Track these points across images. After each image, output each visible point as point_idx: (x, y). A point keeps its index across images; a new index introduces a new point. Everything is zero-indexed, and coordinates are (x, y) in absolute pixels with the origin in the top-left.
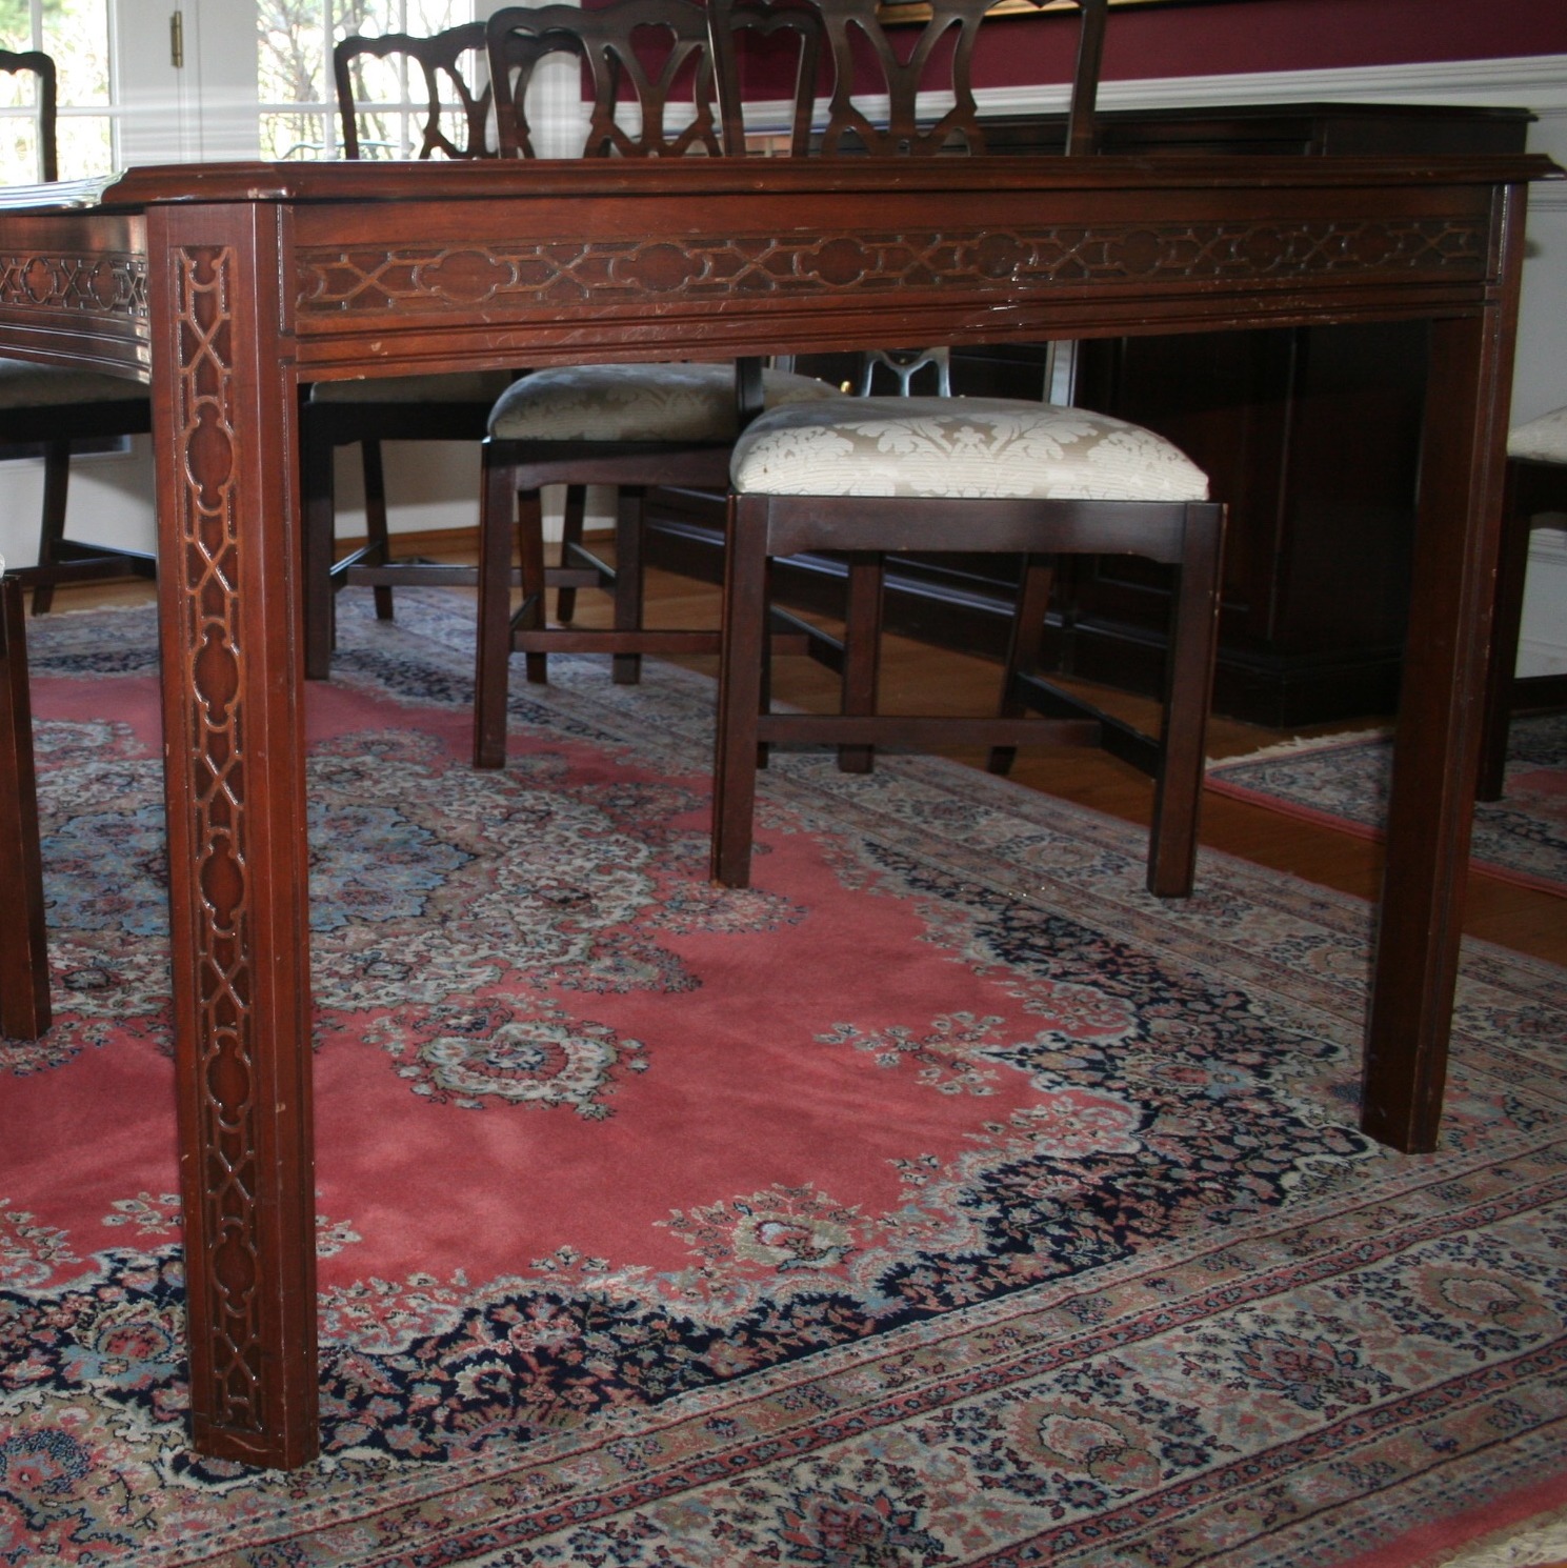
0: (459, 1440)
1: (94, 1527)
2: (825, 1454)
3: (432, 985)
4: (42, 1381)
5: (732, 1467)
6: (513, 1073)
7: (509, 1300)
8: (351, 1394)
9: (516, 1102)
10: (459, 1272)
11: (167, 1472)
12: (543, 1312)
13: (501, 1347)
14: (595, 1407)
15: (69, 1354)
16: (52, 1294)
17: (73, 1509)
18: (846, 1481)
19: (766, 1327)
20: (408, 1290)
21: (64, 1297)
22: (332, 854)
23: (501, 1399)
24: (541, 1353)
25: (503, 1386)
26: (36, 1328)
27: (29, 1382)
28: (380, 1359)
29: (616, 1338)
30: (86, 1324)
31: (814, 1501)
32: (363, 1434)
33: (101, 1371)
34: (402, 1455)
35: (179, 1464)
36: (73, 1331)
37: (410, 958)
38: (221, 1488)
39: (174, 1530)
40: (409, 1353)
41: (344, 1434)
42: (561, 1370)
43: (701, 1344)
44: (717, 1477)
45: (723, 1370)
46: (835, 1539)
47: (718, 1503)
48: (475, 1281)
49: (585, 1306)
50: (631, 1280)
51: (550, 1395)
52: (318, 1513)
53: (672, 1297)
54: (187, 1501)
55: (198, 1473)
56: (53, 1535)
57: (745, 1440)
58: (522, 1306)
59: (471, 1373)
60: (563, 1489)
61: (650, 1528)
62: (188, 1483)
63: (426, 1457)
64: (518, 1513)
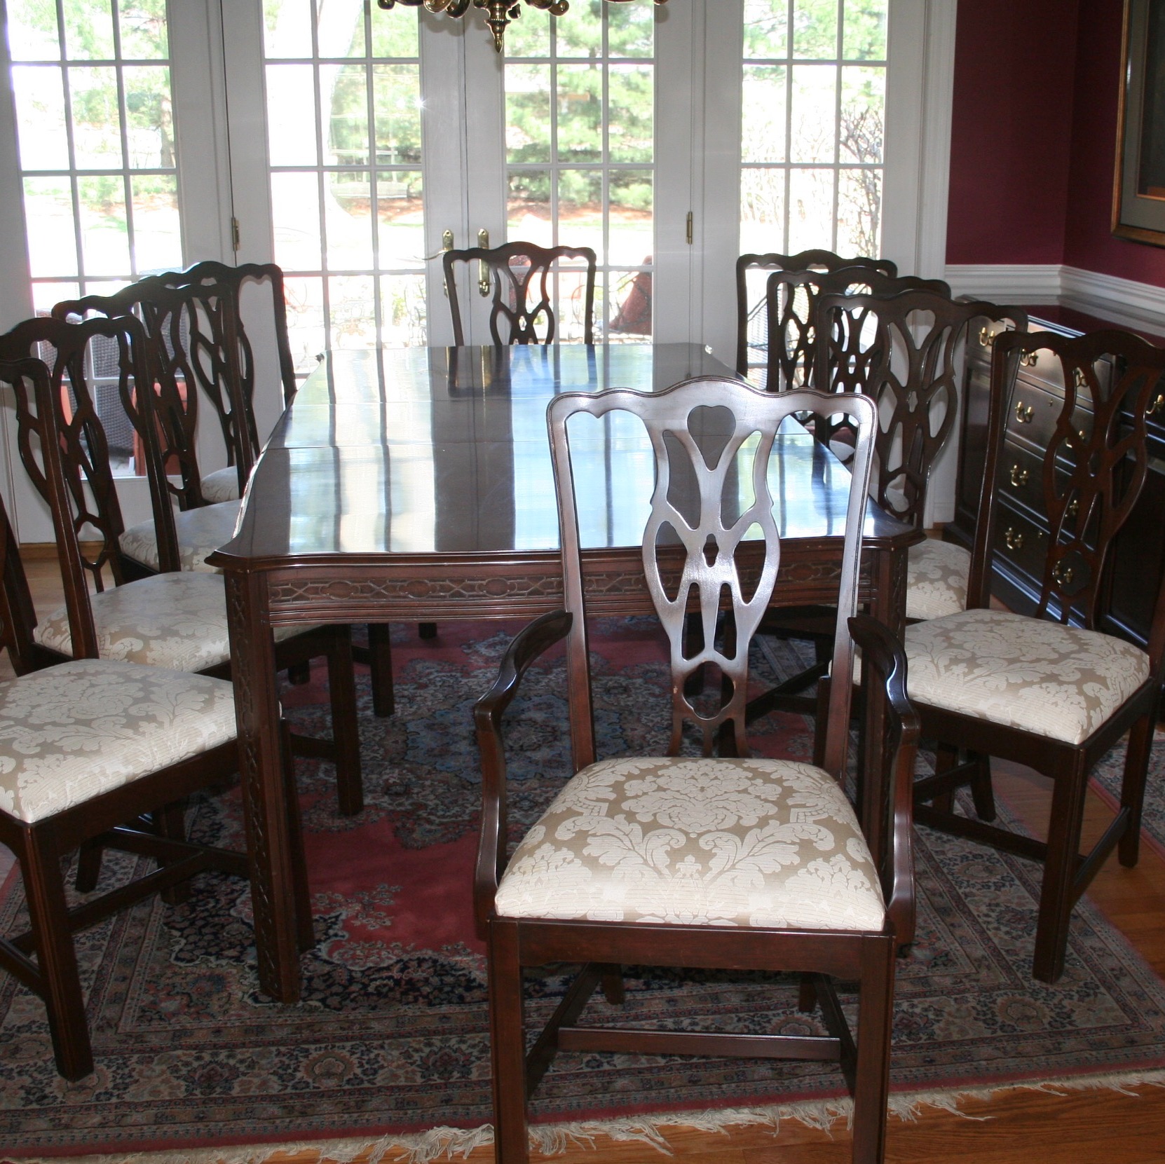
0: (353, 1005)
1: (208, 1010)
2: (468, 1035)
4: (231, 958)
5: (427, 1034)
7: (418, 959)
8: (329, 982)
10: (412, 945)
11: (246, 996)
12: (425, 966)
13: (397, 975)
14: (408, 1003)
15: (249, 950)
17: (205, 1002)
18: (464, 1047)
20: (388, 947)
23: (379, 993)
24: (410, 980)
25: (385, 990)
26: (247, 938)
27: (228, 957)
28: (351, 971)
29: (442, 980)
31: (447, 1050)
32: (321, 996)
35: (253, 994)
38: (257, 1005)
39: (232, 1015)
40: (363, 972)
41: (316, 995)
42: (412, 985)
43: (469, 988)
44: (423, 1035)
45: (468, 999)
46: (438, 1064)
47: (414, 1045)
48: (415, 949)
49: (442, 965)
50: (472, 960)
51: (398, 995)
52: (280, 1020)
53: (478, 969)
54: (244, 1006)
55: (256, 1000)
56: (192, 1010)
57: (446, 1026)
58: (420, 961)
59: (378, 983)
60: (368, 1028)
61: (382, 1047)
62: (250, 1001)
63: (335, 1009)
64: (344, 1033)
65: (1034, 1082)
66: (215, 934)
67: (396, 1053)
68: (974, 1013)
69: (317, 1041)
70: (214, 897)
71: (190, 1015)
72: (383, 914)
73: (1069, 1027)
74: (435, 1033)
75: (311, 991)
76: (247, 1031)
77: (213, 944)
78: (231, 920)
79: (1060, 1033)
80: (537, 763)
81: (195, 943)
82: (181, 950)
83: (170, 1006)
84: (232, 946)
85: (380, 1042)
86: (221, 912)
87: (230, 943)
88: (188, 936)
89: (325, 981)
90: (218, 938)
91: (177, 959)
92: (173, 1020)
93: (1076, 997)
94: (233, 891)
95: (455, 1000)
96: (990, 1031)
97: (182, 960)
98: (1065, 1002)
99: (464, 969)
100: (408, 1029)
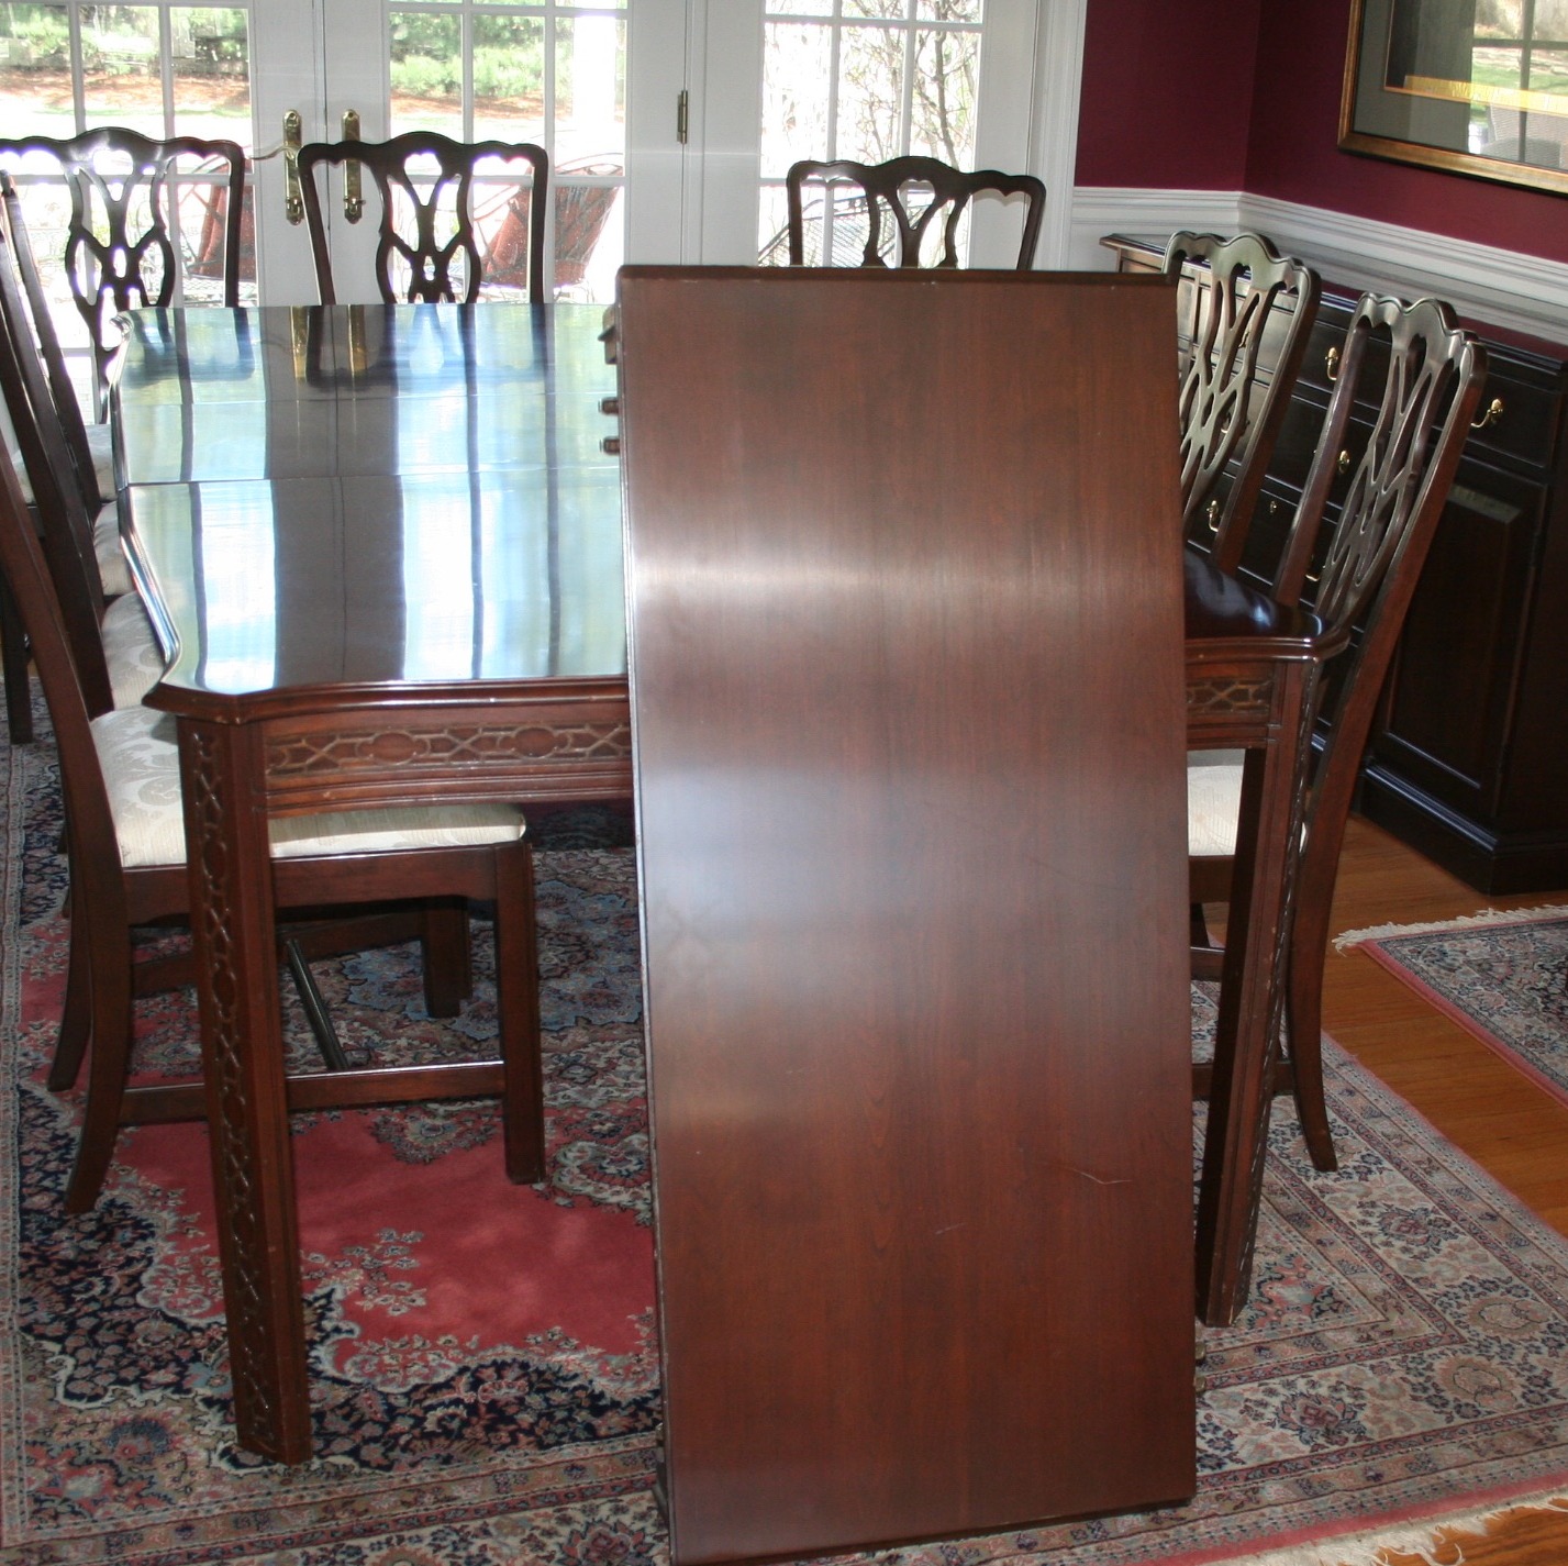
0: (408, 1457)
1: (155, 1489)
2: (626, 1498)
3: (603, 1090)
4: (166, 1386)
5: (560, 1500)
6: (611, 1179)
7: (494, 1363)
8: (354, 1419)
9: (597, 1204)
10: (475, 1338)
11: (215, 1457)
12: (510, 1375)
13: (468, 1397)
14: (503, 1447)
15: (194, 1368)
16: (202, 1323)
17: (146, 1475)
18: (626, 1519)
19: (651, 1405)
20: (435, 1347)
21: (209, 1326)
22: (601, 953)
23: (447, 1433)
24: (493, 1405)
25: (455, 1424)
26: (182, 1347)
27: (159, 1385)
28: (386, 1396)
29: (547, 1400)
30: (211, 1350)
31: (599, 1528)
32: (348, 1445)
33: (208, 1383)
34: (364, 1464)
35: (226, 1453)
36: (203, 1352)
37: (601, 1064)
38: (241, 1472)
39: (201, 1496)
40: (407, 1395)
41: (338, 1445)
42: (498, 1415)
43: (598, 1411)
44: (550, 1504)
45: (603, 1431)
46: (593, 1555)
47: (538, 1522)
48: (482, 1346)
49: (540, 1373)
50: (587, 1358)
51: (481, 1435)
52: (291, 1496)
53: (603, 1374)
54: (217, 1477)
55: (235, 1462)
56: (127, 1491)
57: (583, 1483)
58: (500, 1367)
59: (439, 1412)
60: (449, 1499)
61: (486, 1533)
62: (224, 1466)
63: (380, 1467)
64: (411, 1511)
65: (1538, 1498)
66: (122, 1343)
67: (513, 1541)
68: (1407, 1387)
69: (368, 1532)
70: (98, 1274)
71: (126, 1500)
72: (407, 1286)
73: (1554, 1401)
74: (568, 1497)
75: (329, 1438)
76: (239, 1522)
77: (125, 1362)
78: (142, 1314)
79: (1544, 1412)
80: (572, 1000)
81: (92, 1363)
82: (71, 1379)
83: (84, 1486)
84: (160, 1365)
85: (479, 1523)
86: (120, 1302)
87: (156, 1359)
88: (76, 1349)
89: (347, 1417)
90: (130, 1351)
91: (69, 1395)
92: (99, 1513)
93: (1545, 1350)
94: (130, 1261)
95: (581, 1434)
96: (1444, 1417)
97: (80, 1397)
98: (1533, 1359)
99: (576, 1376)
100: (519, 1494)
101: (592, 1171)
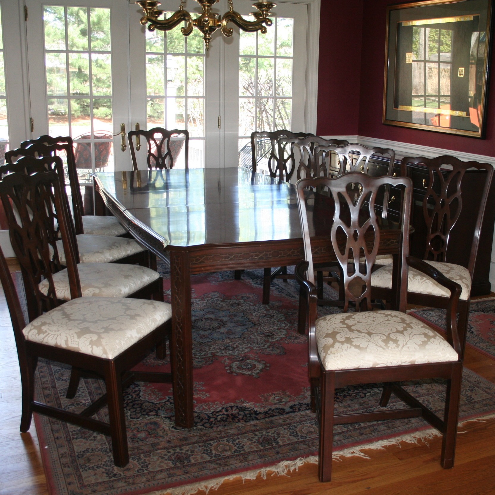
0: (215, 426)
1: (159, 435)
2: (268, 430)
3: (237, 352)
4: (154, 415)
5: (254, 431)
6: (245, 369)
7: (230, 406)
8: (201, 419)
9: (243, 374)
10: (224, 402)
11: (171, 428)
12: (234, 408)
13: (226, 413)
14: (237, 422)
15: (159, 411)
16: (158, 402)
17: (156, 432)
18: (270, 434)
19: (269, 412)
20: (215, 404)
21: (160, 403)
22: (227, 323)
23: (223, 421)
24: (232, 415)
25: (224, 419)
26: (155, 407)
28: (207, 414)
29: (244, 413)
30: (162, 407)
31: (264, 436)
32: (201, 424)
33: (164, 414)
34: (206, 427)
35: (173, 427)
36: (160, 408)
37: (235, 346)
38: (178, 430)
39: (170, 435)
40: (211, 413)
41: (198, 424)
42: (234, 417)
43: (257, 414)
44: (251, 432)
45: (259, 418)
46: (264, 441)
47: (250, 436)
48: (226, 403)
49: (241, 408)
50: (251, 404)
51: (231, 420)
52: (191, 434)
53: (256, 407)
54: (173, 432)
55: (175, 429)
56: (152, 436)
57: (258, 428)
58: (232, 407)
59: (220, 417)
60: (228, 433)
61: (238, 438)
62: (173, 429)
63: (209, 428)
64: (220, 436)
65: (473, 419)
66: (140, 407)
67: (245, 440)
68: (440, 400)
69: (211, 440)
70: (129, 394)
71: (153, 437)
72: (204, 393)
73: (473, 401)
74: (255, 431)
75: (196, 423)
76: (181, 440)
77: (142, 411)
78: (143, 401)
79: (471, 403)
80: (223, 333)
81: (135, 412)
82: (131, 415)
83: (142, 435)
84: (151, 411)
85: (236, 437)
86: (137, 399)
87: (149, 410)
88: (130, 409)
89: (199, 419)
90: (143, 409)
91: (131, 418)
92: (147, 440)
93: (469, 391)
94: (135, 391)
95: (254, 418)
97: (134, 418)
98: (467, 393)
99: (249, 408)
100: (244, 431)
101: (240, 368)
